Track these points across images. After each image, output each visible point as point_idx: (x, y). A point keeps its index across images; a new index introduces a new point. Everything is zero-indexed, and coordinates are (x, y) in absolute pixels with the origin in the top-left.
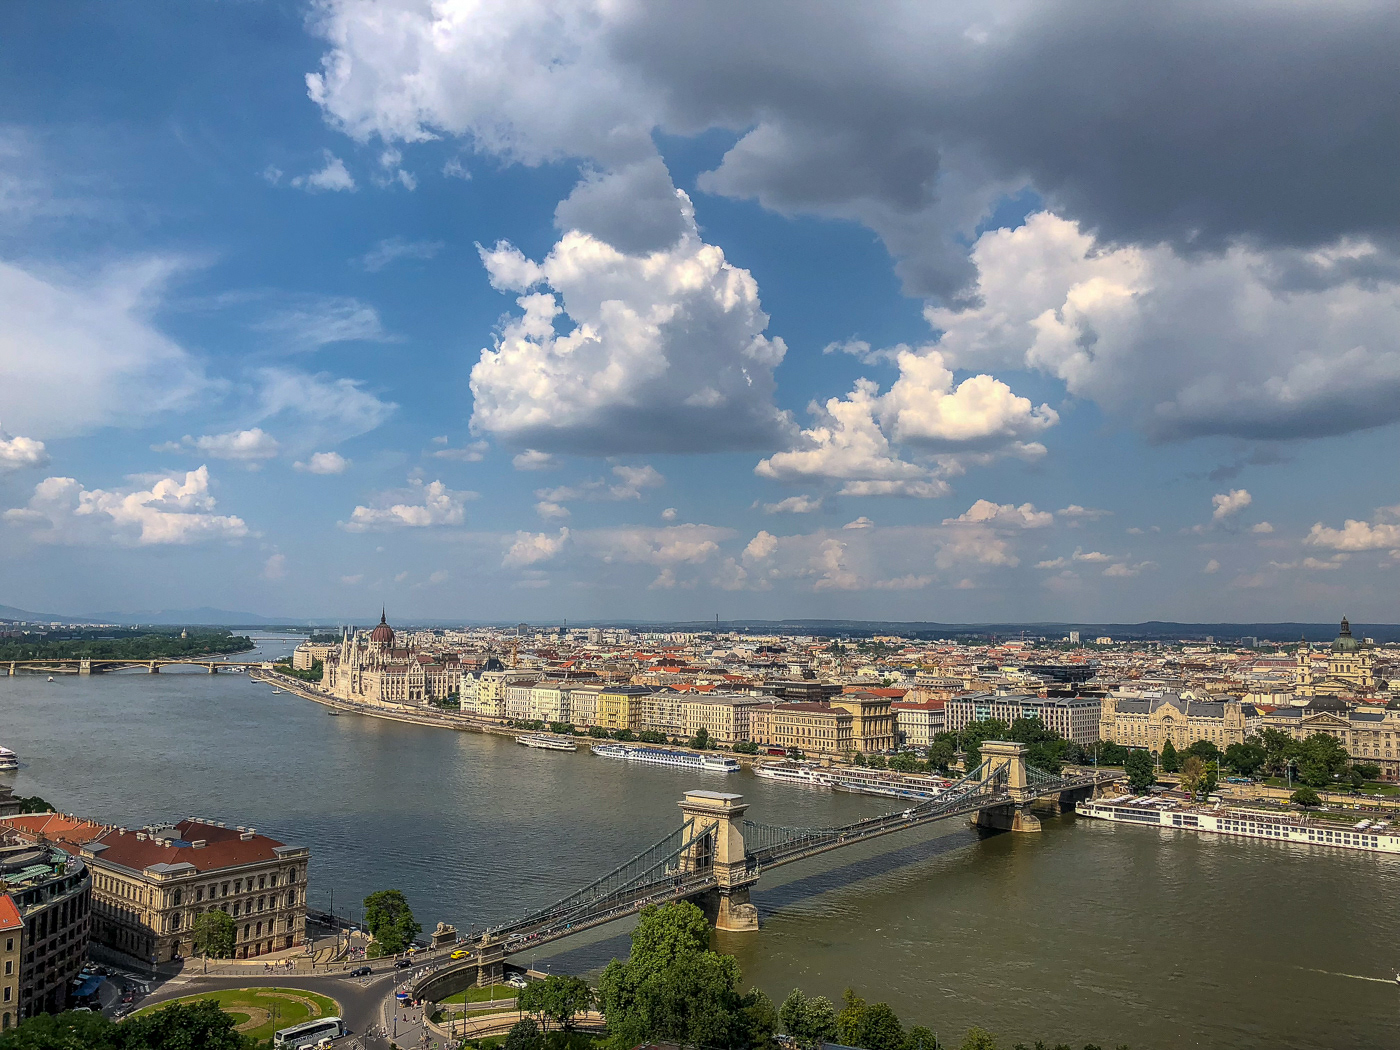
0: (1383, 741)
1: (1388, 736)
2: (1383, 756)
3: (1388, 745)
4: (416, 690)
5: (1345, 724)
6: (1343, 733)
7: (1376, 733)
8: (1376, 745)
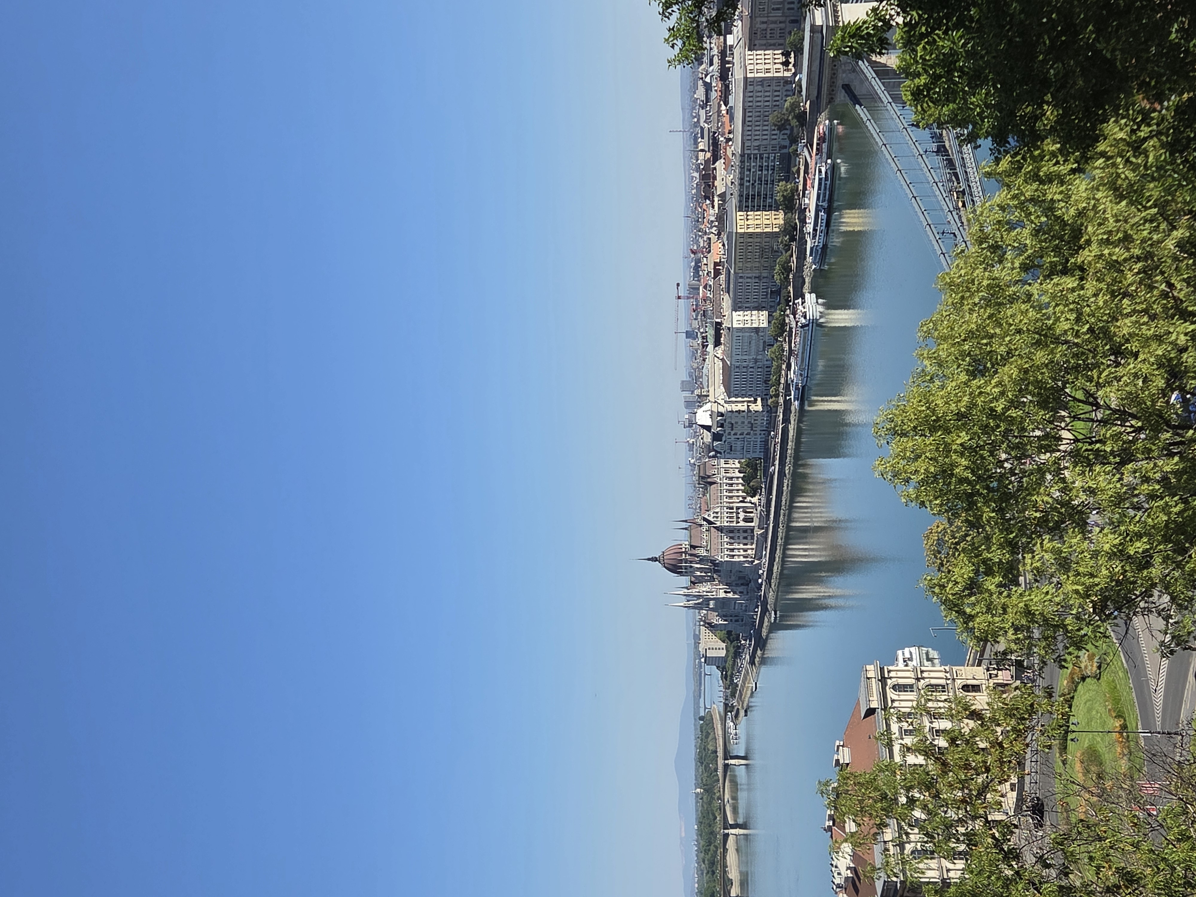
4: (742, 515)
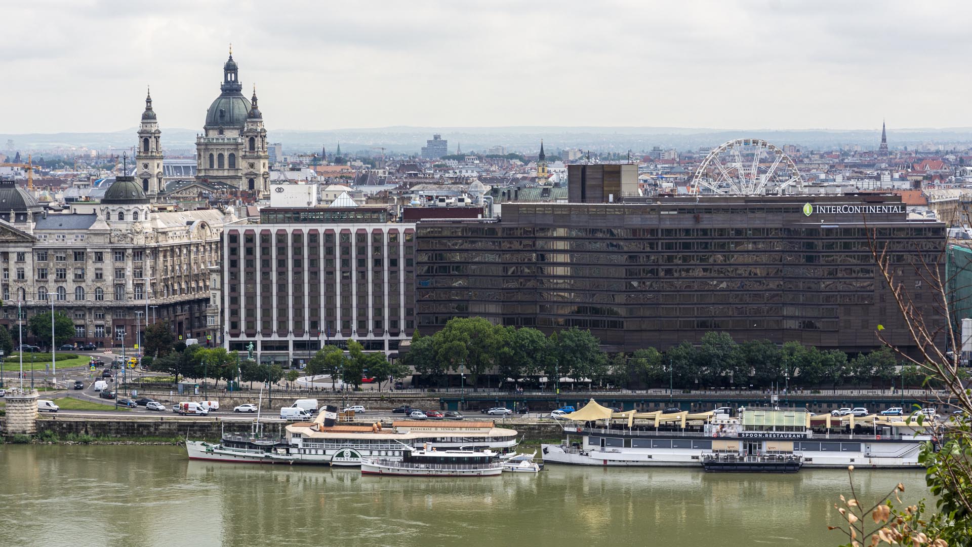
0: (91, 268)
1: (99, 257)
2: (90, 300)
3: (99, 276)
5: (23, 238)
6: (21, 257)
7: (79, 254)
8: (80, 277)
